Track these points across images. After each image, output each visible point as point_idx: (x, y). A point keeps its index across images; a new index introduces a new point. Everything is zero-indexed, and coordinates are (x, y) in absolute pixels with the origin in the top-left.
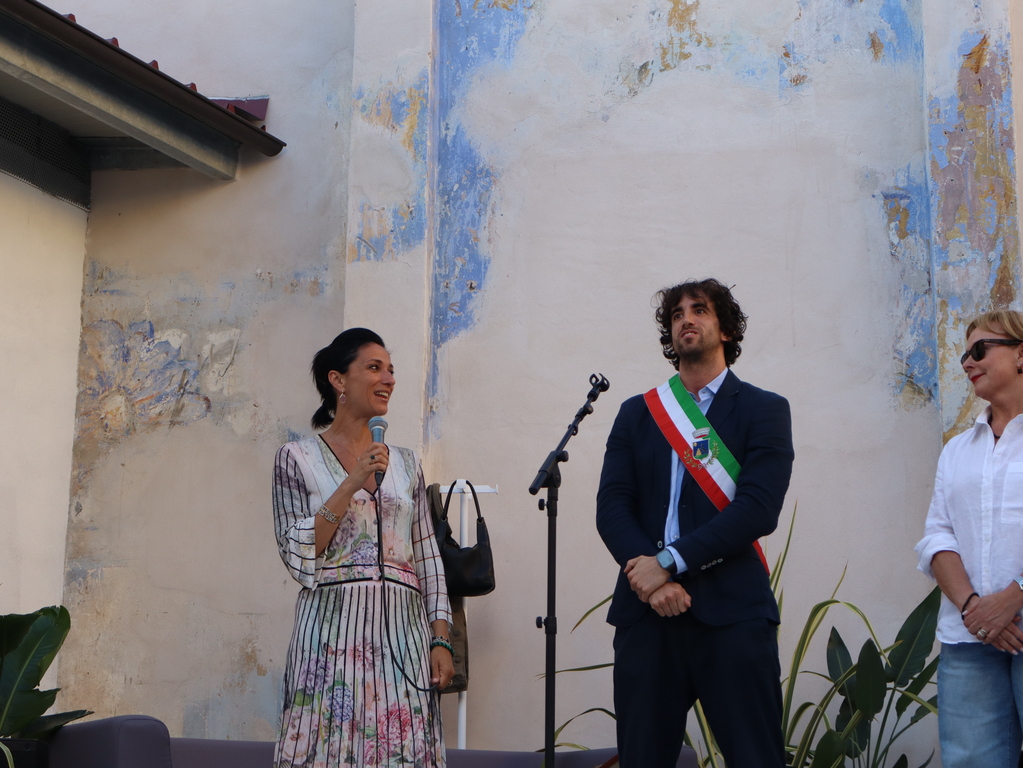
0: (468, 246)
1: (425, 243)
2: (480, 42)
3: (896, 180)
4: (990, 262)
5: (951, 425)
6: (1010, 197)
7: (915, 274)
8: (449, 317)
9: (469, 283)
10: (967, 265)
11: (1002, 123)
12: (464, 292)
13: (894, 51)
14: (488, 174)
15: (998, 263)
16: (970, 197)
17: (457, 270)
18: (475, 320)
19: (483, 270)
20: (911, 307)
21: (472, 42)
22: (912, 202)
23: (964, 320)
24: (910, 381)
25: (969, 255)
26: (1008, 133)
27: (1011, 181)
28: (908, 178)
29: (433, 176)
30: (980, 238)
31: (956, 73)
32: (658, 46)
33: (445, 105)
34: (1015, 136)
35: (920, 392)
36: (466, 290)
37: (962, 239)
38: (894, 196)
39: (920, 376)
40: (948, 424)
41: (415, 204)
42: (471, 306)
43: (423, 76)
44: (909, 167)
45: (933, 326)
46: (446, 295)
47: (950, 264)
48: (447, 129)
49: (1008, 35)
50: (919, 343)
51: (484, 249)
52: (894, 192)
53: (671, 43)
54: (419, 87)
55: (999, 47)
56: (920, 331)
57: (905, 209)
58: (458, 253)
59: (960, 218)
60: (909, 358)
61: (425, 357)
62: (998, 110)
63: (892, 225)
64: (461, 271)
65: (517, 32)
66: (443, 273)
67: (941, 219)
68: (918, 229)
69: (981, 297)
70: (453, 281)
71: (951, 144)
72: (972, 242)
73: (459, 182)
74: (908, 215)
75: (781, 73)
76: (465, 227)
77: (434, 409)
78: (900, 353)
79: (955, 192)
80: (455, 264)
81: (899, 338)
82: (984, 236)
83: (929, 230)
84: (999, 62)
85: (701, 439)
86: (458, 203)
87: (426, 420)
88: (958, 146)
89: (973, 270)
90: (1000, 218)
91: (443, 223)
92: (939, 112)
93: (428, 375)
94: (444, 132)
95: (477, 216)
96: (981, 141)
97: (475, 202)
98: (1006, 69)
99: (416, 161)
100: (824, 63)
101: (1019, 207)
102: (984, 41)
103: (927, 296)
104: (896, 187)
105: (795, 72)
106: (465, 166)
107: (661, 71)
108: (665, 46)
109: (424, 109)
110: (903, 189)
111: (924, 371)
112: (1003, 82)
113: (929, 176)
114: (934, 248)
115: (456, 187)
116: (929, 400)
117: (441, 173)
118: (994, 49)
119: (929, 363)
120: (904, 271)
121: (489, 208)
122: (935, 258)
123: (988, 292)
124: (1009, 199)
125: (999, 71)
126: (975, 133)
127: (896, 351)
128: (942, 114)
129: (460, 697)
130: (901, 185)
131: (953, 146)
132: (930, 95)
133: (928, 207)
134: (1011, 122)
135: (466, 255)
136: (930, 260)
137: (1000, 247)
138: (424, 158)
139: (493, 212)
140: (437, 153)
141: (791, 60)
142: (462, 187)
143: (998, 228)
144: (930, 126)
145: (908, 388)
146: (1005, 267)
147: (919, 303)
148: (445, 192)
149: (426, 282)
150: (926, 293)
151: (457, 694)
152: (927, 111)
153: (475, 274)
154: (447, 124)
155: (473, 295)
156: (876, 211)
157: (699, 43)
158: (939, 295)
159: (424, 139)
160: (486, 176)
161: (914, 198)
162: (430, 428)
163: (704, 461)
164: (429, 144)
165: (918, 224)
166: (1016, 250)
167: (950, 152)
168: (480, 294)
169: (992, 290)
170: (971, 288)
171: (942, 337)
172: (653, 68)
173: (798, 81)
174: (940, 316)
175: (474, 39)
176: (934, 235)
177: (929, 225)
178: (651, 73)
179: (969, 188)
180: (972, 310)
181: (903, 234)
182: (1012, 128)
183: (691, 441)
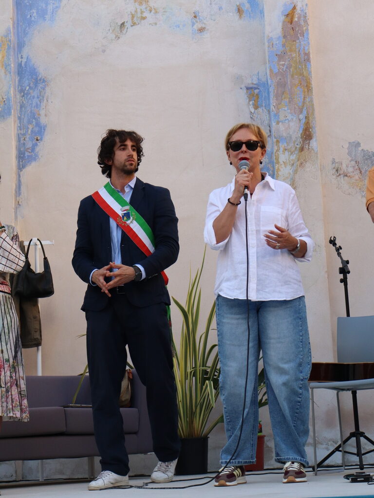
0: (35, 119)
1: (12, 117)
2: (37, 13)
3: (252, 80)
4: (300, 120)
8: (26, 155)
9: (36, 137)
10: (289, 121)
11: (304, 49)
12: (34, 142)
13: (249, 13)
14: (44, 81)
15: (304, 120)
16: (290, 87)
17: (30, 131)
18: (40, 156)
19: (43, 131)
21: (33, 13)
22: (260, 91)
23: (288, 150)
25: (290, 117)
26: (307, 55)
27: (309, 79)
28: (258, 79)
29: (15, 82)
30: (295, 108)
31: (281, 24)
32: (129, 13)
33: (20, 46)
34: (311, 56)
36: (35, 141)
37: (286, 109)
38: (251, 88)
41: (6, 97)
42: (37, 149)
43: (8, 30)
44: (258, 73)
45: (272, 153)
46: (24, 144)
47: (280, 121)
48: (22, 58)
49: (307, 5)
50: (266, 162)
51: (43, 120)
52: (251, 86)
53: (136, 11)
54: (6, 36)
55: (302, 11)
57: (257, 95)
58: (30, 122)
59: (285, 98)
61: (14, 176)
62: (302, 43)
63: (251, 103)
64: (32, 131)
65: (57, 7)
66: (22, 133)
67: (275, 99)
68: (264, 105)
69: (296, 138)
70: (28, 136)
71: (279, 60)
72: (291, 110)
73: (29, 85)
74: (258, 97)
75: (193, 26)
76: (33, 109)
77: (20, 203)
79: (282, 85)
80: (28, 128)
82: (297, 107)
83: (269, 105)
84: (302, 18)
85: (125, 212)
86: (29, 96)
87: (16, 209)
88: (283, 61)
89: (292, 124)
90: (304, 98)
91: (21, 107)
92: (273, 44)
93: (16, 186)
94: (20, 60)
95: (39, 103)
96: (294, 59)
97: (38, 95)
98: (306, 21)
99: (6, 75)
100: (214, 21)
101: (314, 92)
102: (294, 8)
104: (253, 84)
105: (200, 26)
106: (32, 78)
107: (132, 26)
108: (133, 13)
109: (9, 48)
110: (255, 84)
112: (304, 28)
113: (269, 77)
114: (272, 113)
115: (28, 88)
117: (20, 81)
118: (300, 12)
119: (271, 172)
121: (45, 99)
122: (273, 119)
123: (300, 135)
124: (308, 88)
125: (302, 23)
126: (291, 55)
128: (275, 45)
129: (38, 349)
130: (255, 82)
131: (280, 61)
132: (268, 36)
133: (269, 93)
134: (309, 49)
135: (34, 123)
136: (270, 120)
137: (305, 112)
138: (10, 73)
139: (47, 101)
140: (17, 70)
141: (197, 20)
142: (30, 88)
143: (304, 103)
144: (268, 52)
146: (308, 122)
148: (22, 91)
149: (13, 137)
151: (36, 348)
152: (267, 44)
153: (39, 133)
154: (22, 56)
155: (38, 144)
156: (243, 96)
157: (151, 11)
158: (275, 138)
159: (10, 63)
160: (43, 82)
161: (262, 89)
162: (18, 213)
163: (128, 222)
164: (12, 65)
165: (264, 102)
166: (313, 113)
167: (279, 64)
168: (42, 143)
169: (302, 134)
170: (291, 133)
171: (277, 159)
172: (128, 25)
173: (201, 30)
174: (276, 148)
175: (34, 11)
176: (272, 107)
177: (269, 102)
178: (126, 27)
179: (289, 82)
180: (292, 145)
181: (256, 107)
182: (309, 52)
183: (120, 213)
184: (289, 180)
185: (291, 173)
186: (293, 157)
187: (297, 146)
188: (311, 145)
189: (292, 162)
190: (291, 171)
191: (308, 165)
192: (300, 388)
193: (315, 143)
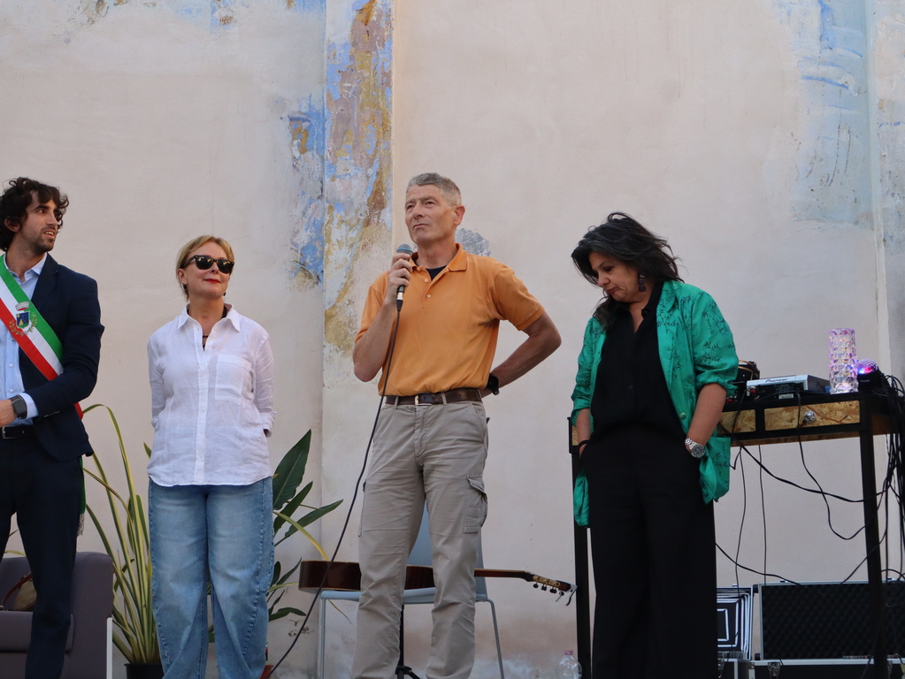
3: (300, 106)
4: (368, 177)
5: (332, 305)
6: (387, 126)
7: (311, 183)
10: (351, 178)
11: (383, 67)
13: (303, 2)
15: (374, 177)
16: (356, 124)
20: (306, 209)
22: (311, 125)
23: (346, 222)
24: (303, 267)
25: (352, 170)
26: (388, 75)
27: (388, 114)
28: (310, 105)
30: (362, 157)
31: (350, 24)
34: (393, 78)
35: (310, 277)
37: (348, 158)
38: (297, 119)
39: (311, 264)
40: (329, 304)
44: (310, 97)
45: (322, 225)
47: (337, 177)
50: (311, 238)
52: (297, 115)
55: (384, 5)
56: (313, 228)
57: (306, 131)
59: (347, 141)
60: (303, 249)
62: (380, 56)
63: (295, 142)
67: (332, 140)
68: (315, 147)
69: (360, 204)
71: (343, 81)
72: (355, 160)
74: (307, 135)
75: (212, 13)
78: (296, 245)
79: (344, 119)
81: (296, 233)
82: (364, 156)
83: (324, 148)
84: (383, 18)
85: (22, 312)
88: (348, 82)
89: (355, 182)
90: (378, 142)
92: (335, 55)
96: (367, 80)
98: (389, 23)
100: (248, 7)
101: (393, 134)
102: (373, 0)
103: (320, 201)
104: (300, 112)
105: (223, 13)
107: (115, 4)
110: (305, 114)
111: (315, 260)
112: (386, 33)
113: (326, 105)
114: (326, 163)
116: (317, 283)
118: (381, 7)
119: (318, 254)
120: (302, 180)
122: (326, 171)
123: (366, 201)
124: (385, 128)
125: (383, 25)
126: (362, 73)
127: (293, 243)
128: (337, 56)
130: (304, 111)
131: (344, 82)
132: (329, 41)
133: (324, 129)
134: (390, 66)
136: (323, 172)
137: (376, 165)
141: (221, 3)
143: (376, 151)
144: (327, 65)
145: (301, 273)
146: (380, 181)
147: (313, 206)
150: (319, 198)
152: (326, 53)
156: (283, 129)
158: (328, 201)
161: (314, 121)
163: (25, 329)
165: (315, 142)
166: (389, 168)
167: (342, 87)
169: (369, 199)
170: (352, 196)
171: (328, 235)
172: (109, 2)
174: (327, 217)
176: (327, 153)
177: (324, 144)
178: (106, 6)
179: (355, 117)
180: (352, 214)
181: (303, 150)
182: (390, 71)
183: (15, 313)
184: (344, 269)
185: (349, 259)
186: (353, 234)
187: (361, 217)
188: (382, 217)
189: (351, 242)
190: (348, 256)
191: (375, 247)
192: (255, 604)
193: (388, 215)
